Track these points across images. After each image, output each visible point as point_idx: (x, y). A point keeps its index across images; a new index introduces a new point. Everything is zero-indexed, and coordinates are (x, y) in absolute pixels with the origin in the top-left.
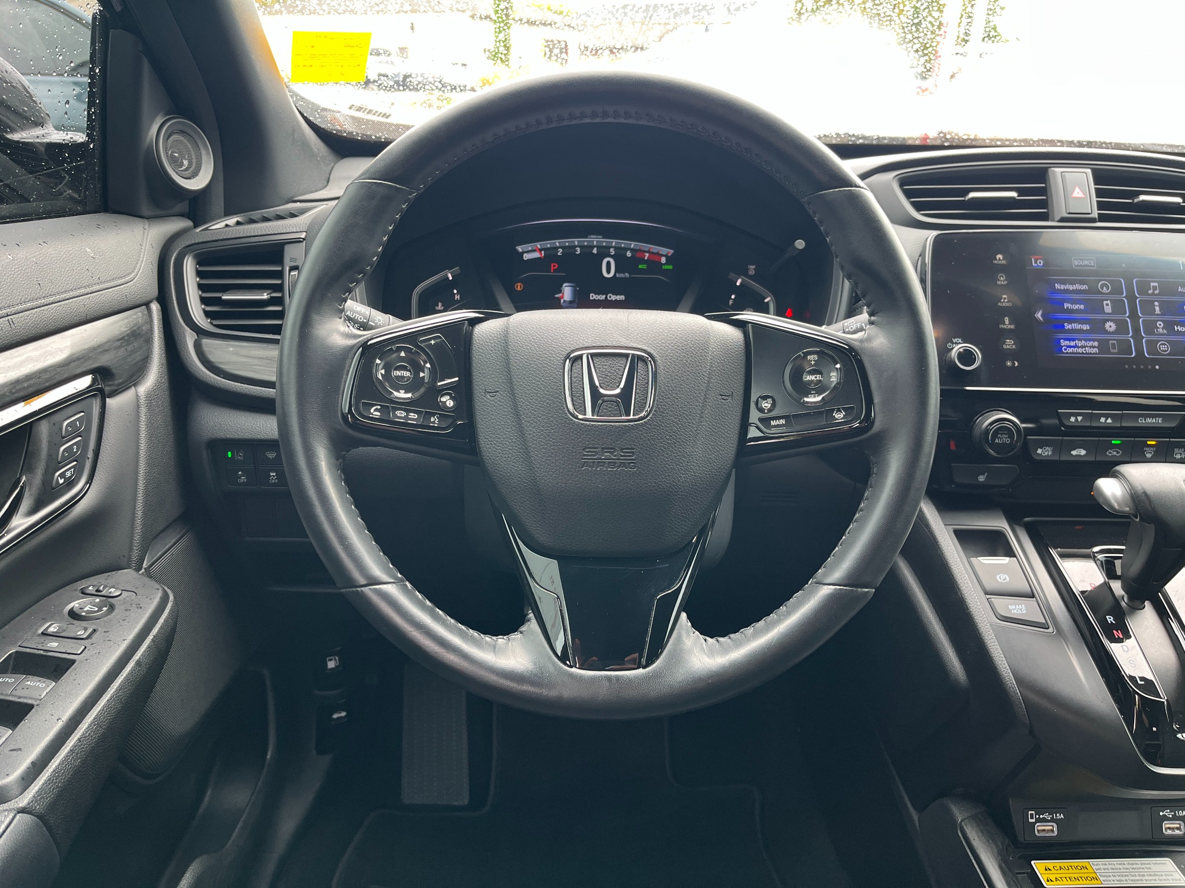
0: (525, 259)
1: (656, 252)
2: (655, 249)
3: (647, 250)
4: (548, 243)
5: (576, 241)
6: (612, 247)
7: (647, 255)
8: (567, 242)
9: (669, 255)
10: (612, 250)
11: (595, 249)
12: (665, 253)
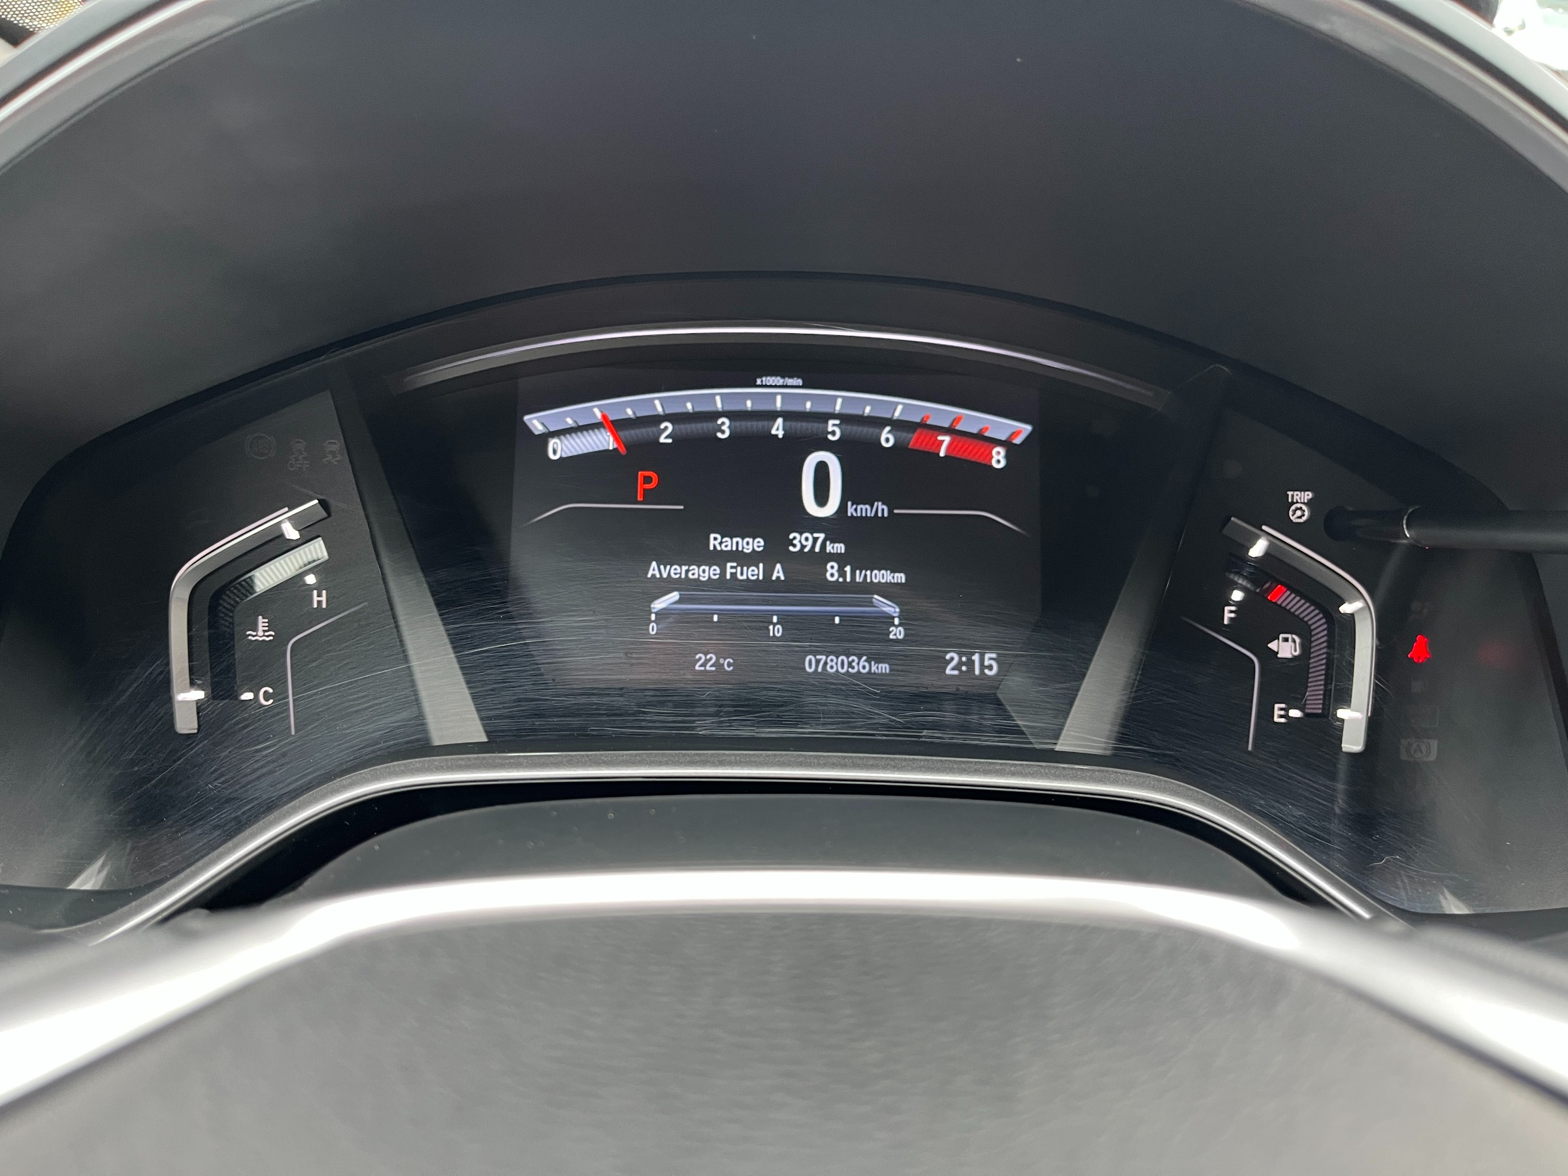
0: (556, 457)
1: (975, 431)
2: (973, 420)
3: (946, 425)
4: (628, 404)
5: (718, 398)
6: (834, 416)
7: (946, 439)
8: (688, 400)
9: (1018, 441)
10: (832, 425)
11: (780, 421)
12: (1003, 437)
